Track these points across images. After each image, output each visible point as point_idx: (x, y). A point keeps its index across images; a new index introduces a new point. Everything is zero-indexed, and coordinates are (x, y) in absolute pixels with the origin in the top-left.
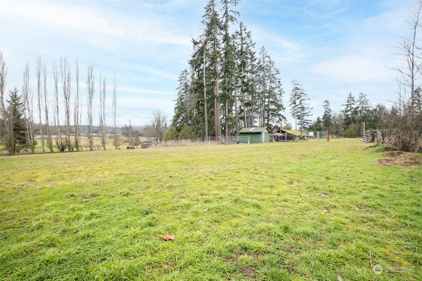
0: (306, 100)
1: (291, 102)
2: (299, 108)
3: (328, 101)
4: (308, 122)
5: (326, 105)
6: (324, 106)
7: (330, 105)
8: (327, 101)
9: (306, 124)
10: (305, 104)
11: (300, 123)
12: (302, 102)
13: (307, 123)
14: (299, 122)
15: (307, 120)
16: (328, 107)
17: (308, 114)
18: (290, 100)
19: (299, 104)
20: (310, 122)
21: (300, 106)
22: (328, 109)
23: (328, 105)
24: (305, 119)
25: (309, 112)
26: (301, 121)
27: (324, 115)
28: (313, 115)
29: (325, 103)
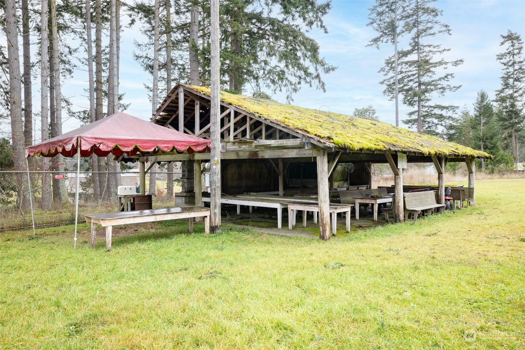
0: (438, 35)
1: (375, 25)
2: (412, 63)
3: (517, 38)
4: (444, 113)
5: (509, 53)
6: (500, 57)
7: (523, 51)
8: (511, 37)
9: (436, 121)
10: (431, 49)
11: (415, 117)
12: (423, 41)
13: (441, 117)
14: (411, 114)
15: (442, 108)
16: (517, 59)
17: (444, 83)
18: (374, 16)
19: (410, 48)
20: (450, 113)
21: (413, 57)
22: (517, 67)
23: (518, 51)
24: (433, 105)
25: (446, 77)
26: (418, 111)
27: (500, 87)
28: (459, 90)
29: (502, 44)
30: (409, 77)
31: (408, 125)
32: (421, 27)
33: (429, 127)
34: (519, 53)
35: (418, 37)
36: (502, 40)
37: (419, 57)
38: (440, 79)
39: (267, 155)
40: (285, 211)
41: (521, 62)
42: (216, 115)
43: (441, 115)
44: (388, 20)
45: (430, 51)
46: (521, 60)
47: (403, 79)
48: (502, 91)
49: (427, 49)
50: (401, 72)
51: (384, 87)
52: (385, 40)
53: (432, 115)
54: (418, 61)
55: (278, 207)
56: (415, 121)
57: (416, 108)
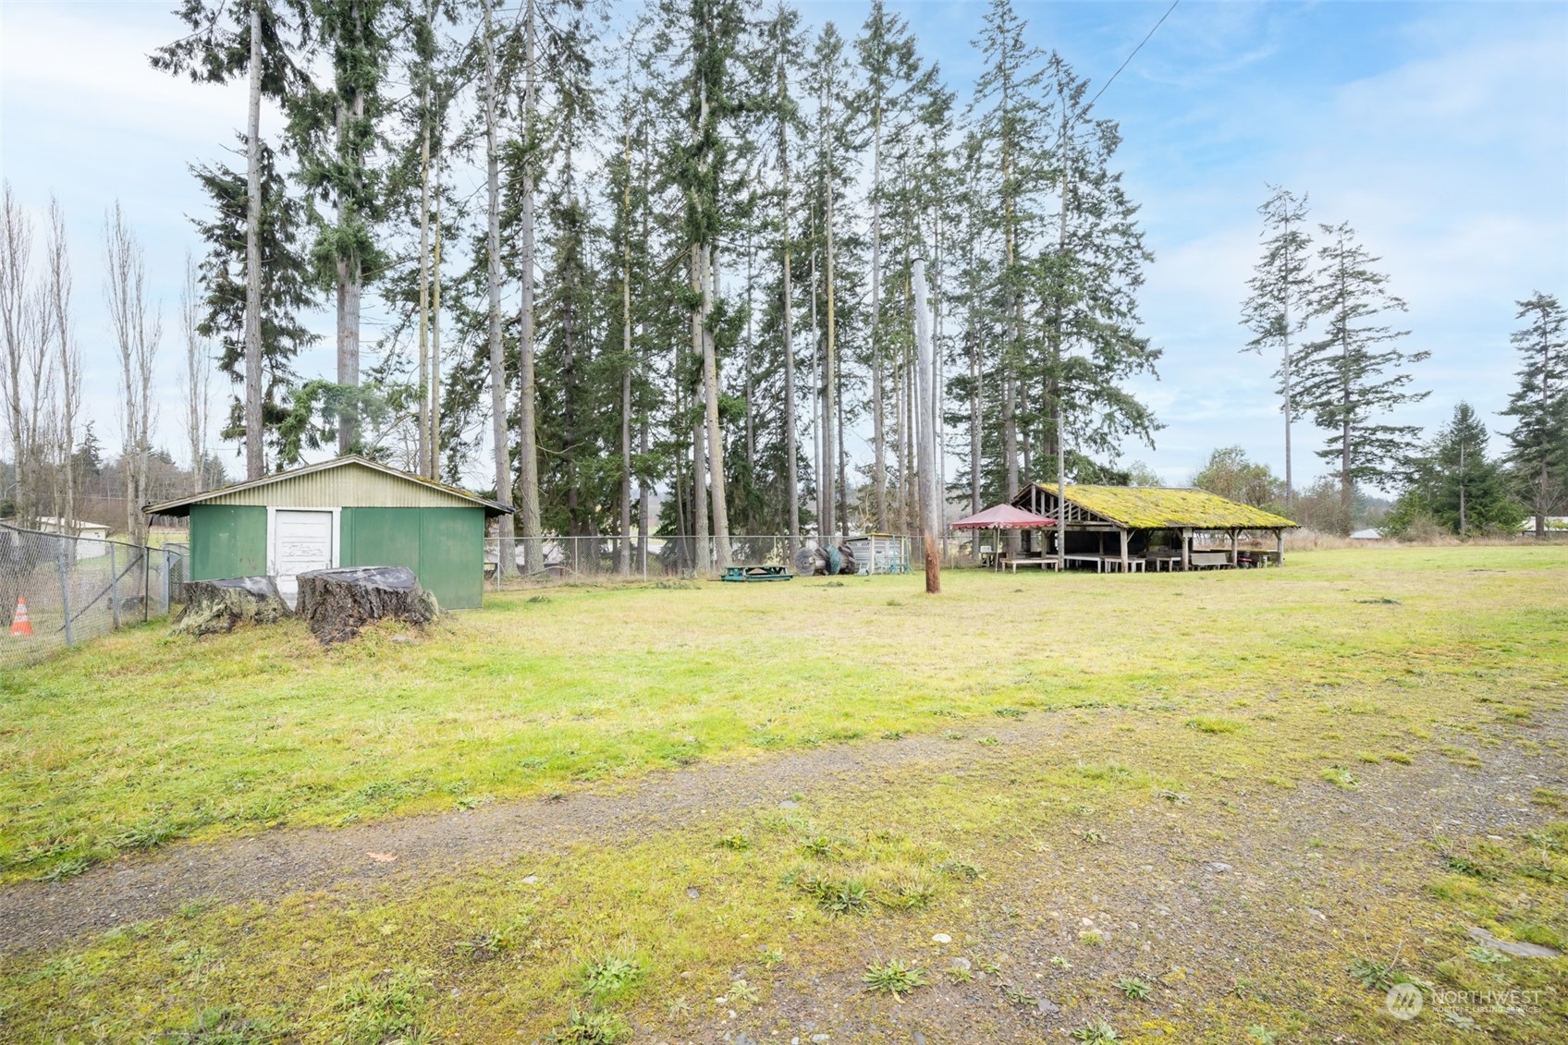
0: (1382, 312)
1: (1252, 323)
2: (1333, 361)
3: (1553, 304)
4: (1396, 437)
5: (1537, 328)
6: (1519, 337)
9: (1379, 452)
10: (1370, 333)
11: (1339, 445)
12: (1354, 324)
13: (1388, 445)
14: (1335, 440)
16: (1552, 339)
17: (1396, 390)
19: (1330, 337)
20: (1409, 438)
21: (1337, 350)
22: (1551, 353)
23: (1553, 325)
24: (1373, 425)
25: (1398, 379)
26: (1344, 437)
27: (1519, 389)
28: (1426, 399)
29: (1522, 314)
30: (1327, 382)
31: (1327, 459)
32: (1350, 302)
33: (1368, 461)
34: (1556, 329)
35: (1343, 319)
36: (1522, 309)
37: (1346, 349)
38: (1386, 384)
39: (1092, 529)
40: (1103, 563)
41: (1561, 346)
42: (1062, 505)
43: (1391, 441)
44: (1274, 315)
45: (1369, 339)
46: (1560, 341)
47: (1317, 386)
48: (1520, 397)
49: (1363, 335)
50: (1314, 376)
51: (1282, 400)
52: (1269, 343)
53: (1371, 443)
54: (1344, 357)
55: (1098, 559)
56: (1340, 452)
57: (1341, 432)
